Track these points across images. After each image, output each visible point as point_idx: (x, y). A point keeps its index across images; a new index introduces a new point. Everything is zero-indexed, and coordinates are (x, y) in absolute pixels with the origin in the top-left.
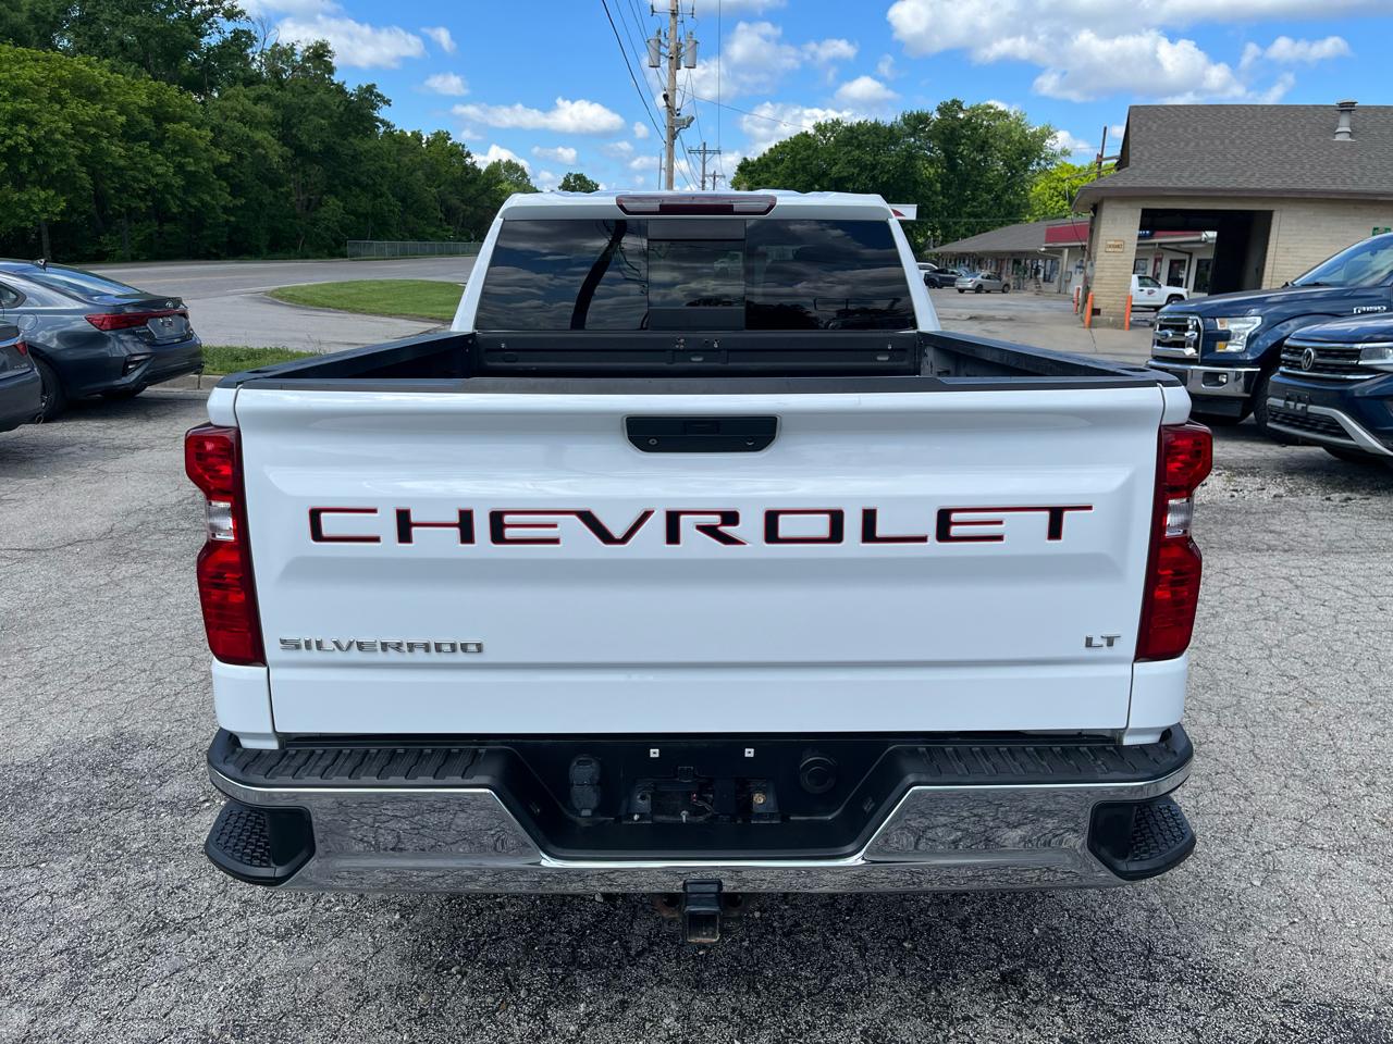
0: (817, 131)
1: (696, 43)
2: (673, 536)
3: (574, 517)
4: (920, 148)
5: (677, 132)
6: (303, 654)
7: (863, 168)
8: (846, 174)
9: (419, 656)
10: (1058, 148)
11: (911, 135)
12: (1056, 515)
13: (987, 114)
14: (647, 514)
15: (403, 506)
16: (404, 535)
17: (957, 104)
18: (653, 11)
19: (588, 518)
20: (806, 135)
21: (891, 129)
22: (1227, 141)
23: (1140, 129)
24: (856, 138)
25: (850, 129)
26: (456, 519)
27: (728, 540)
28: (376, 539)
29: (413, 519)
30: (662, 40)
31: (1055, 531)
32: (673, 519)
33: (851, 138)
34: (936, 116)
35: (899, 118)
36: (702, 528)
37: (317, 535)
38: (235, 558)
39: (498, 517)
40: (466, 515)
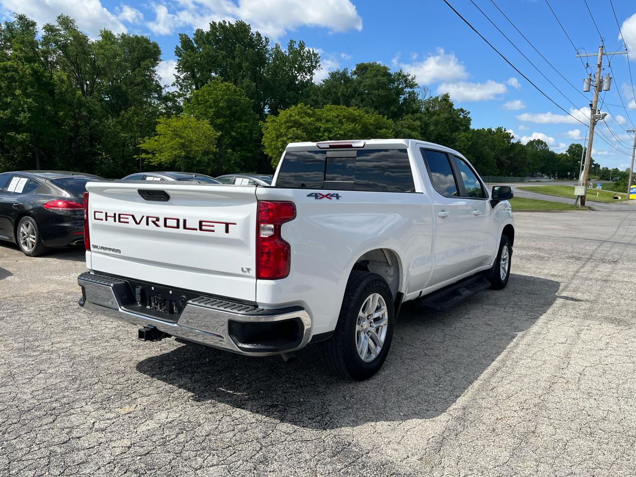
2: (147, 224)
3: (131, 216)
5: (597, 122)
12: (227, 225)
14: (143, 217)
16: (106, 219)
19: (133, 216)
26: (113, 216)
27: (157, 225)
29: (108, 215)
31: (227, 231)
32: (147, 218)
36: (153, 222)
37: (95, 218)
39: (119, 215)
40: (115, 214)
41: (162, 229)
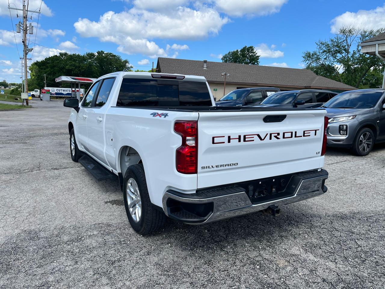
0: (60, 55)
1: (33, 27)
2: (271, 139)
3: (256, 135)
4: (93, 63)
5: (28, 53)
6: (206, 170)
7: (76, 67)
8: (71, 68)
9: (227, 167)
10: (130, 66)
11: (89, 59)
12: (316, 131)
13: (111, 55)
14: (267, 134)
15: (229, 135)
16: (229, 142)
17: (102, 52)
18: (18, 16)
19: (259, 136)
20: (56, 56)
21: (83, 57)
22: (182, 68)
23: (162, 63)
24: (73, 58)
25: (71, 56)
26: (238, 137)
27: (278, 138)
28: (224, 143)
29: (231, 138)
30: (21, 25)
31: (315, 134)
32: (271, 134)
33: (71, 58)
34: (96, 54)
35: (85, 54)
36: (275, 136)
37: (213, 143)
38: (194, 150)
39: (245, 136)
40: (240, 136)
41: (282, 140)
